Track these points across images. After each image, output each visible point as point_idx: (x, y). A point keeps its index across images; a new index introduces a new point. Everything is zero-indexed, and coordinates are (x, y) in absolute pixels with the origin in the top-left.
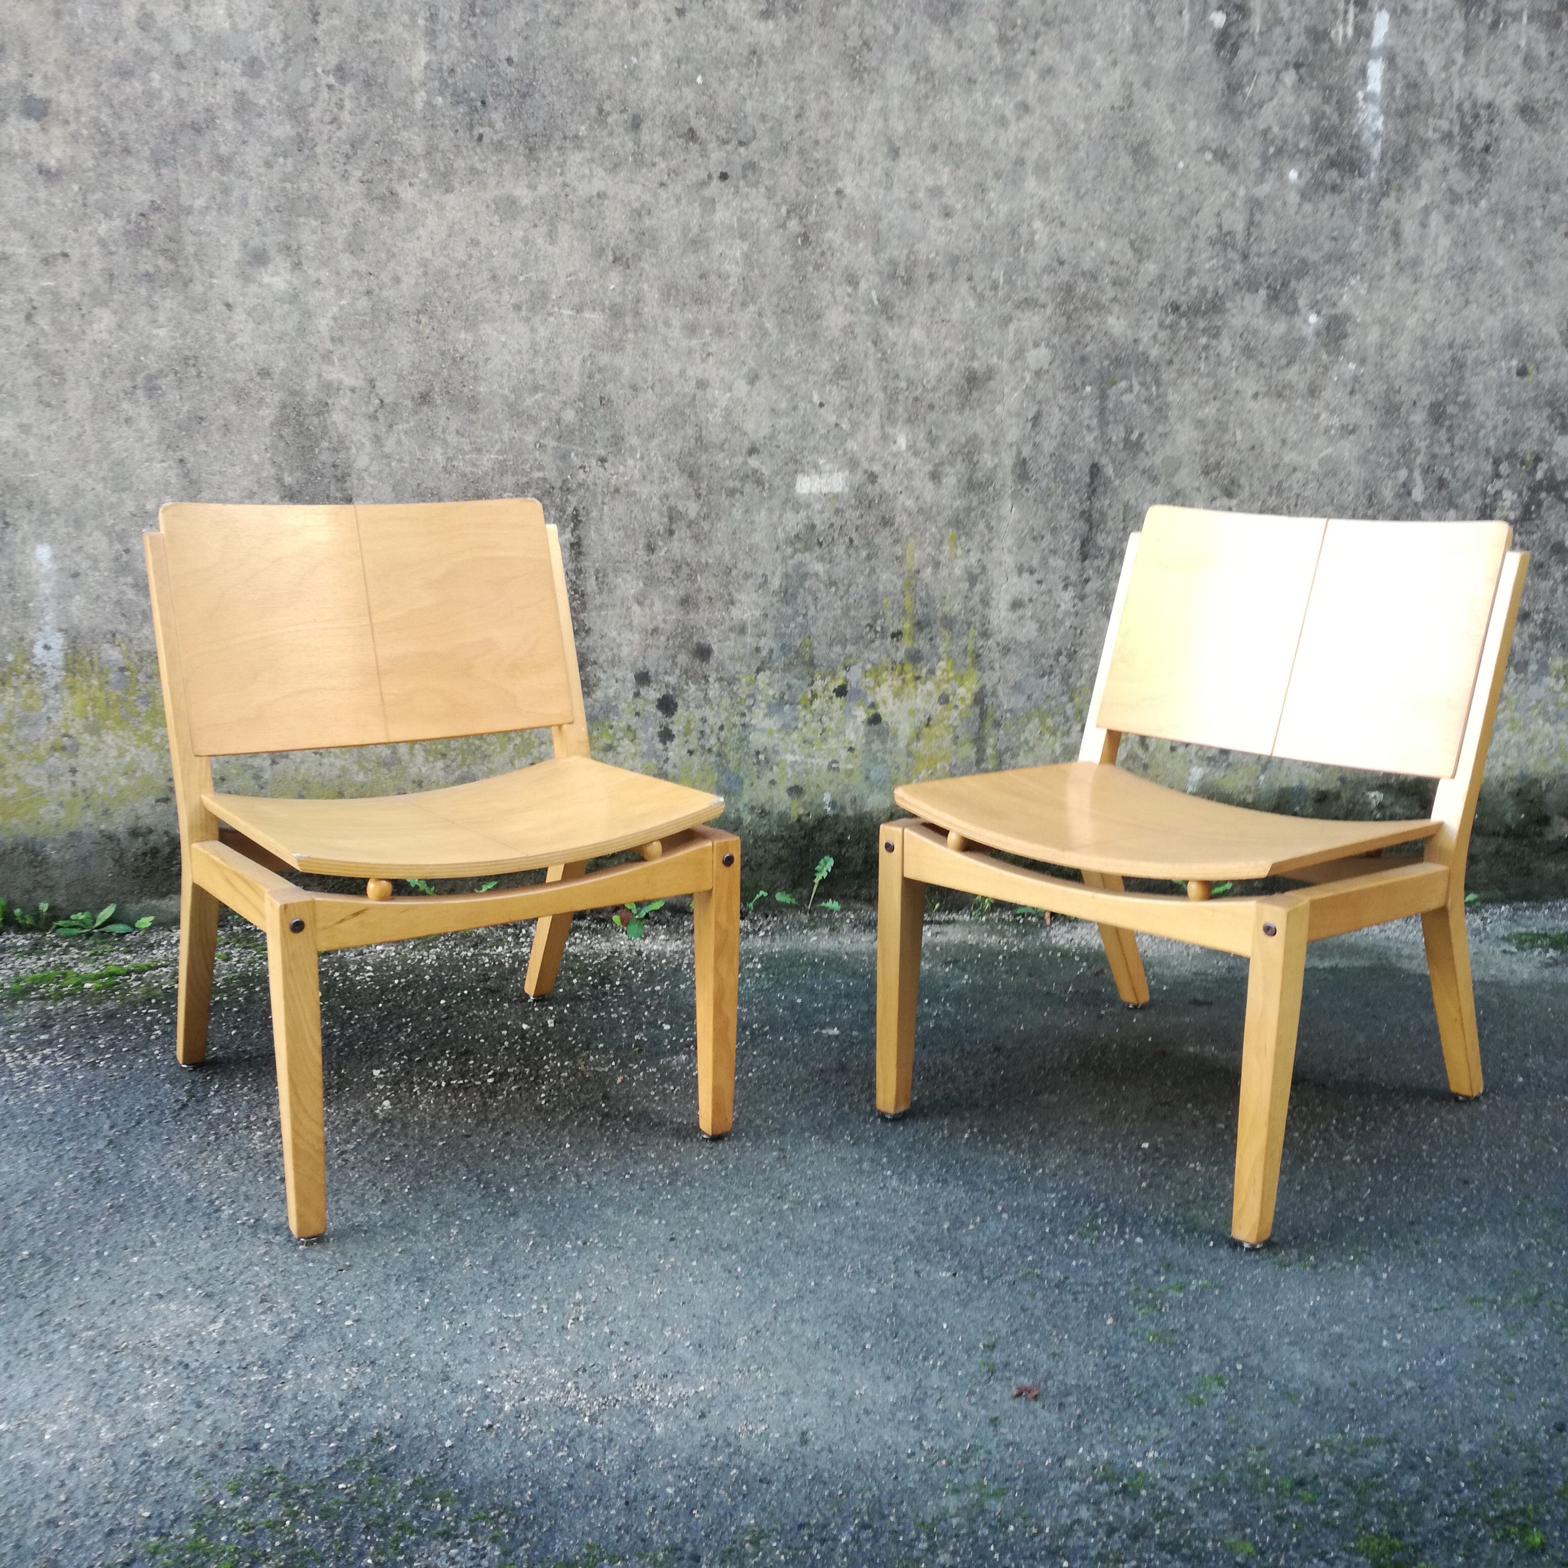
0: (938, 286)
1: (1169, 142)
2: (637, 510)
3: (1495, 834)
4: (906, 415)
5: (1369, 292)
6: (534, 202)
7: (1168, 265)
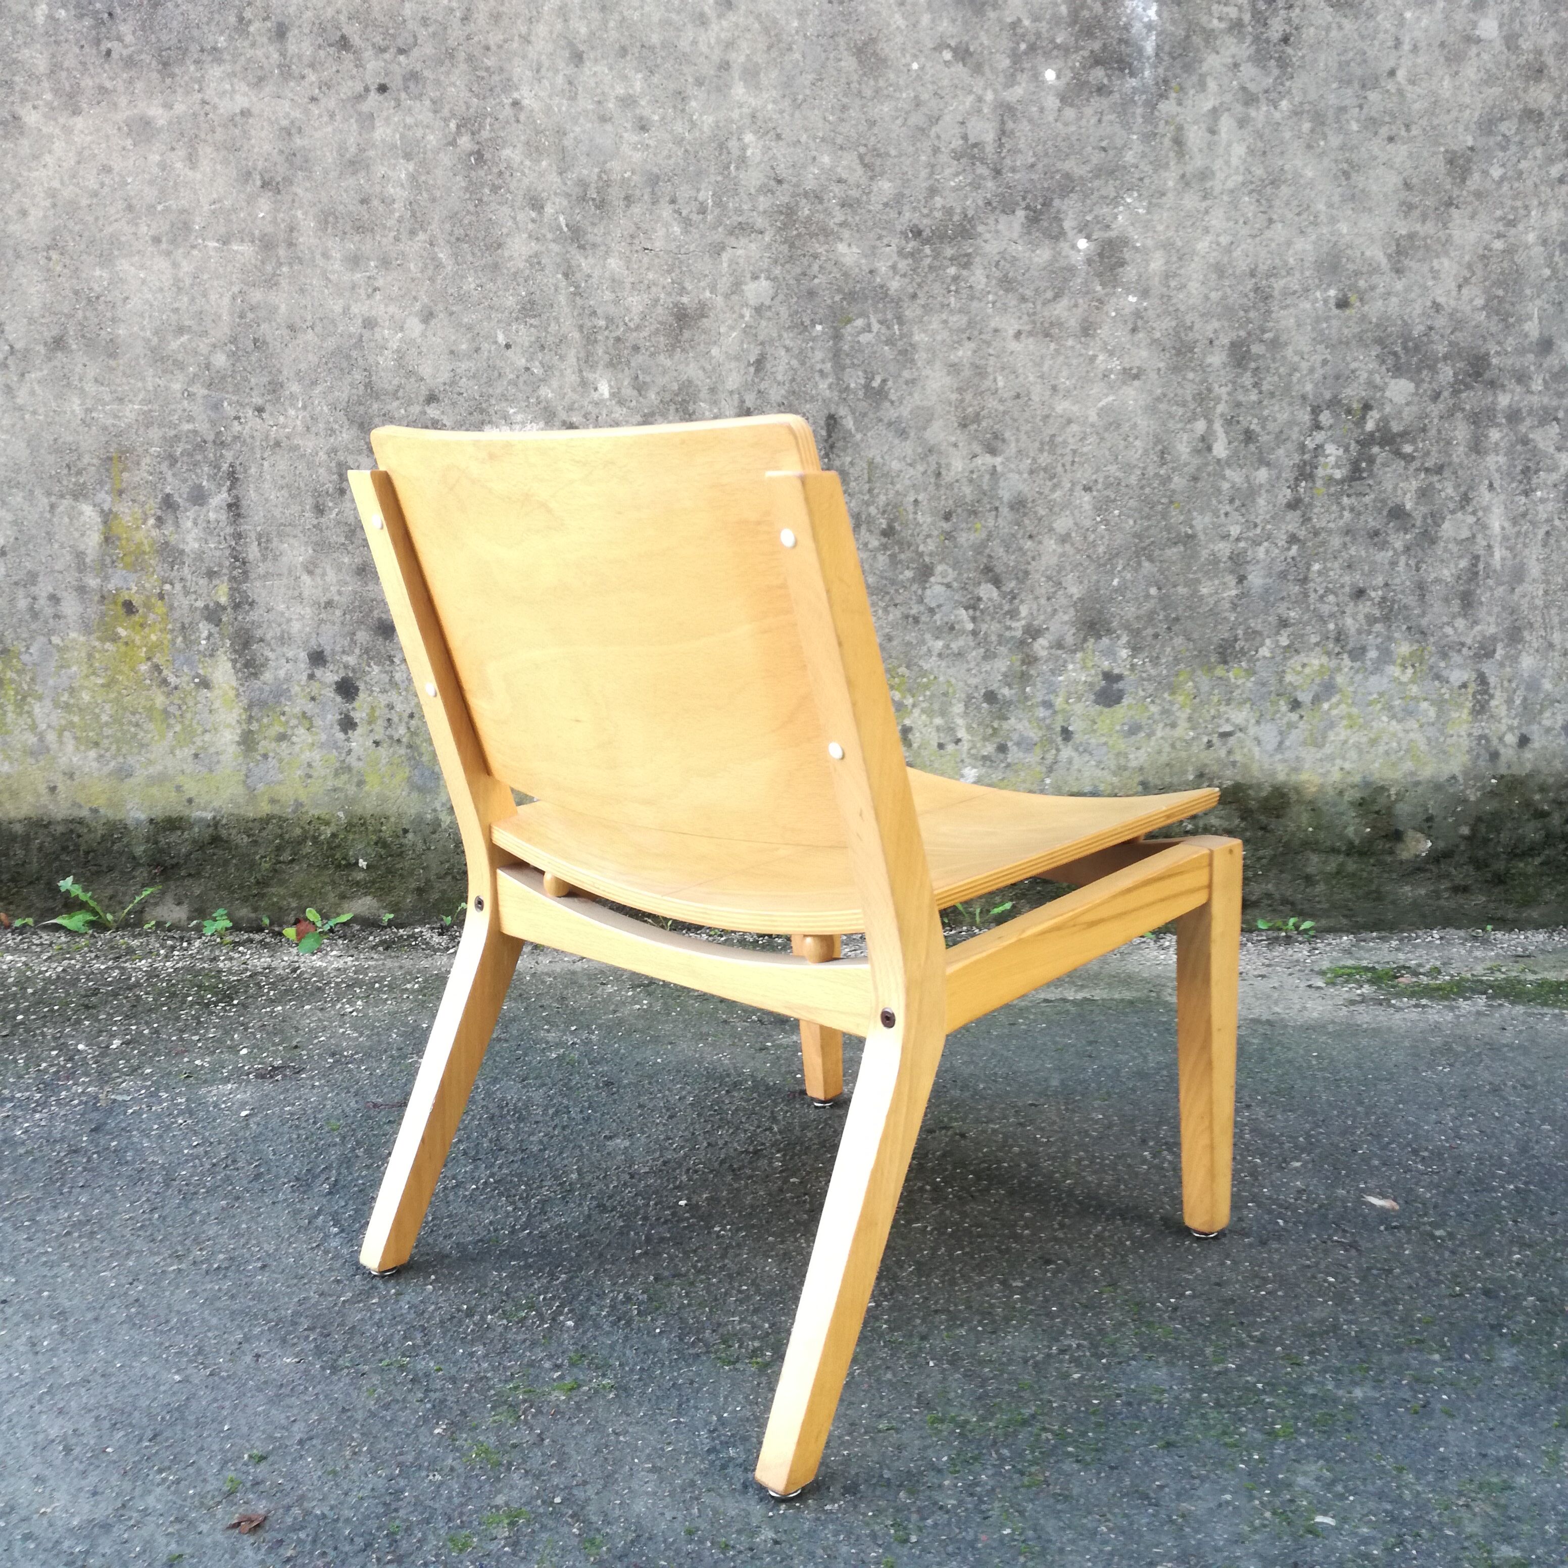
0: (636, 210)
1: (899, 39)
2: (301, 466)
3: (1334, 851)
4: (607, 358)
5: (1148, 213)
6: (170, 123)
7: (906, 182)
